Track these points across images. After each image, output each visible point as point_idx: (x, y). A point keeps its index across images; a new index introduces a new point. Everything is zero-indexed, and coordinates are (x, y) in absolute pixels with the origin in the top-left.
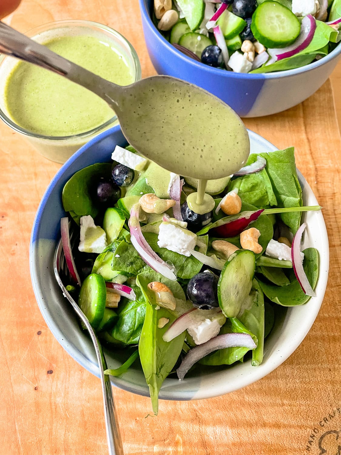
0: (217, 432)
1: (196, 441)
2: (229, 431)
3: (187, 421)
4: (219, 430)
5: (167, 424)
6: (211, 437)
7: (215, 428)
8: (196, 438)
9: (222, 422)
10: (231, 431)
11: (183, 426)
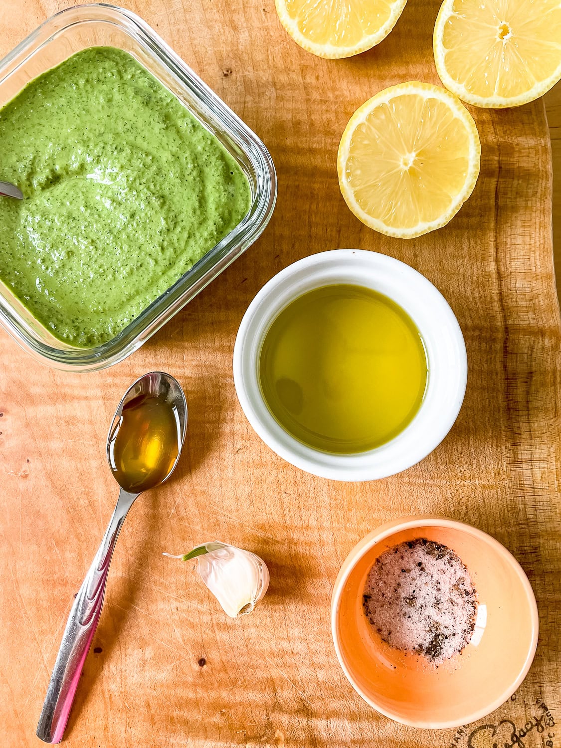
0: (332, 727)
1: (303, 738)
2: (348, 726)
3: (291, 713)
4: (334, 723)
5: (264, 717)
6: (323, 733)
7: (329, 722)
8: (303, 734)
9: (338, 714)
10: (350, 725)
11: (285, 719)
